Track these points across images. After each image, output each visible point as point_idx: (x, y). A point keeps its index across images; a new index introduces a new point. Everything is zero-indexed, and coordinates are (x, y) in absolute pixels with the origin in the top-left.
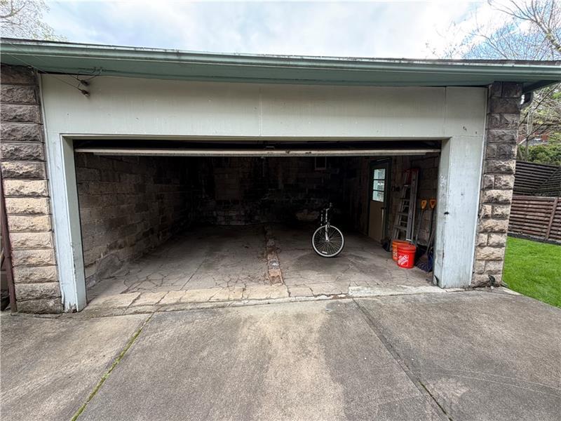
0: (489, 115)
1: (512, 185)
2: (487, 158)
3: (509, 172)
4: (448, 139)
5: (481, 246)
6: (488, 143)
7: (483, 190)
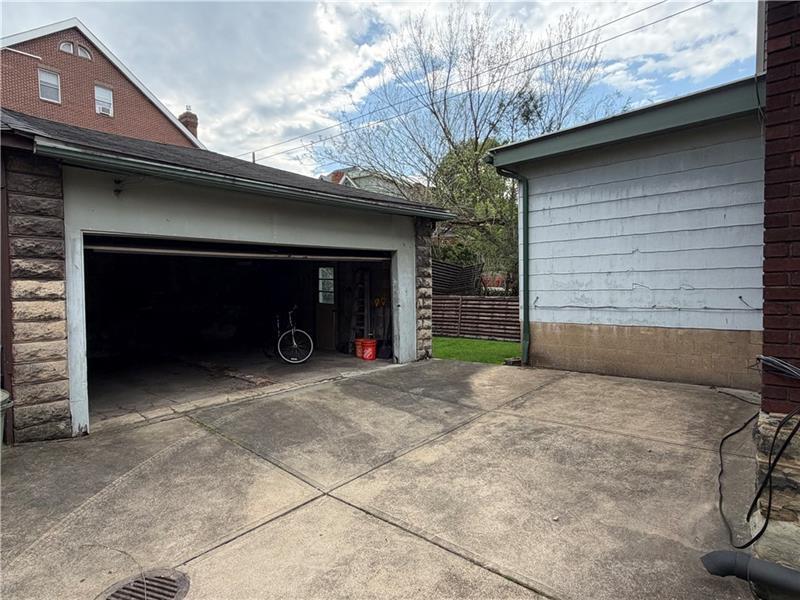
0: (416, 236)
1: (431, 284)
2: (418, 266)
3: (429, 276)
4: (395, 251)
5: (419, 329)
6: (417, 256)
7: (417, 288)
